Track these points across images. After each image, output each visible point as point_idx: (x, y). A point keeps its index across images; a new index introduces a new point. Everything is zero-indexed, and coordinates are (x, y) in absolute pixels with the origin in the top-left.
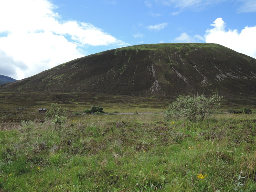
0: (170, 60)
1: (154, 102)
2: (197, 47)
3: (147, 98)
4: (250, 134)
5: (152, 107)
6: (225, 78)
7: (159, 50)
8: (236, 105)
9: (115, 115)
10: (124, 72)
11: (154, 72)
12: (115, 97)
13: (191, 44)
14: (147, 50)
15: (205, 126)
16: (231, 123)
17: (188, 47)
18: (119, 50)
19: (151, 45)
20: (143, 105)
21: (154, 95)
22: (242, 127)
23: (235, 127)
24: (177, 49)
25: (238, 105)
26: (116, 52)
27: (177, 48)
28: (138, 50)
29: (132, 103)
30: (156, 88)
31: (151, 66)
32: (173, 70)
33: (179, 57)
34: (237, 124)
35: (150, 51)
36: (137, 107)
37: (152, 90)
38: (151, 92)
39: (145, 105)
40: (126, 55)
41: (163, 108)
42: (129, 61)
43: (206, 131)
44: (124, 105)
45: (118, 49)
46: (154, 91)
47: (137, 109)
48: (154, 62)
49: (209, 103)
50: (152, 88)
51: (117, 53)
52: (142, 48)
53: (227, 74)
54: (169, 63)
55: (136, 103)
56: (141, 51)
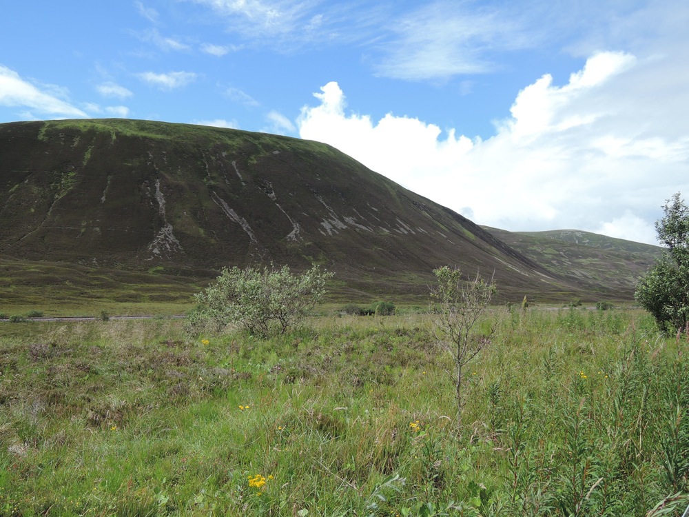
0: (207, 171)
1: (158, 285)
2: (278, 146)
3: (139, 273)
4: (387, 364)
5: (152, 299)
6: (342, 229)
7: (179, 140)
8: (363, 296)
9: (33, 323)
10: (67, 195)
11: (162, 202)
12: (33, 267)
13: (266, 137)
14: (145, 138)
15: (287, 348)
16: (348, 338)
17: (256, 142)
18: (55, 125)
19: (156, 125)
20: (127, 292)
21: (160, 265)
22: (372, 346)
23: (358, 348)
24: (228, 144)
25: (368, 294)
26: (43, 130)
27: (229, 142)
28: (117, 134)
29: (92, 286)
30: (168, 246)
31: (155, 183)
32: (216, 199)
33: (232, 167)
34: (362, 341)
35: (151, 140)
36: (105, 300)
37: (154, 251)
38: (150, 258)
39: (133, 292)
40: (76, 144)
41: (186, 301)
42: (85, 163)
43: (290, 360)
44: (63, 293)
45: (53, 124)
46: (159, 255)
47: (107, 305)
48: (162, 172)
49: (300, 289)
50: (154, 247)
51: (48, 134)
52: (128, 130)
53: (347, 219)
54: (205, 180)
55: (102, 286)
56: (126, 138)
